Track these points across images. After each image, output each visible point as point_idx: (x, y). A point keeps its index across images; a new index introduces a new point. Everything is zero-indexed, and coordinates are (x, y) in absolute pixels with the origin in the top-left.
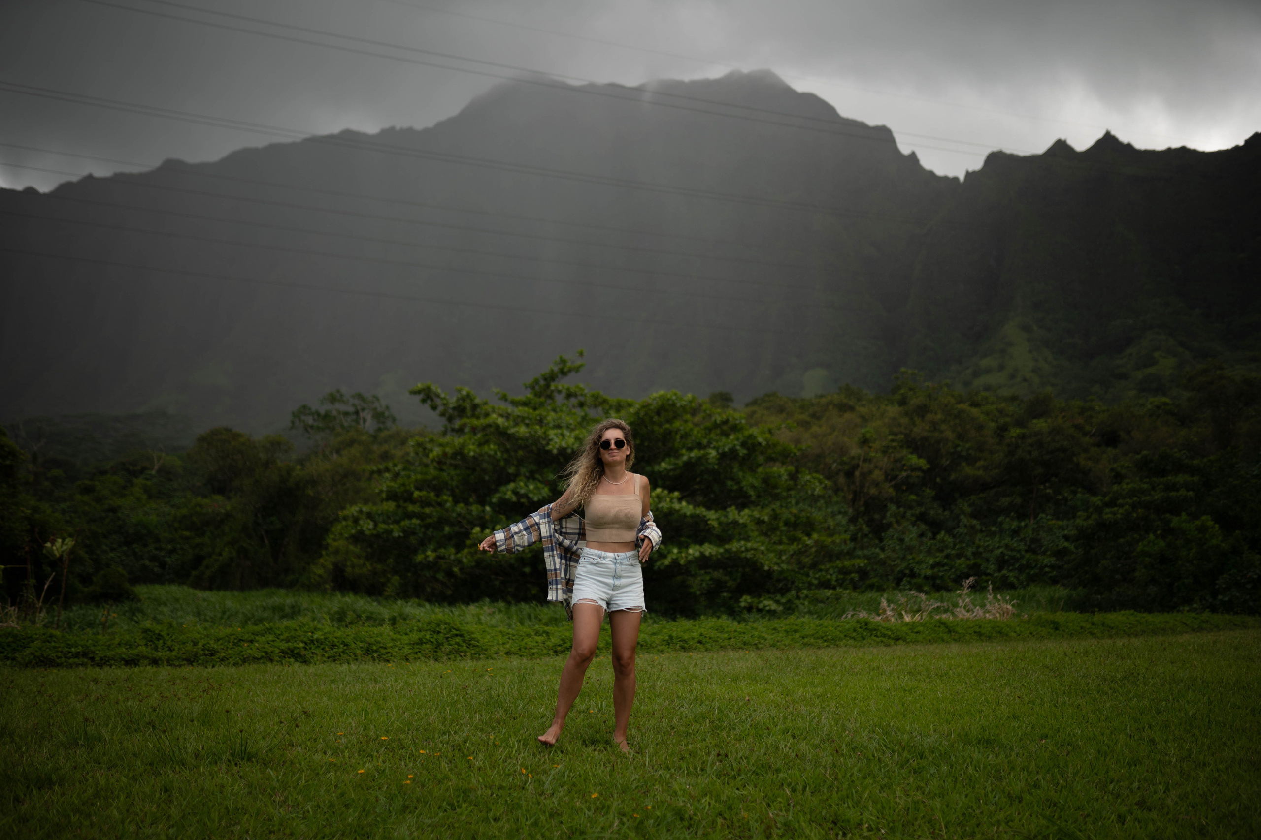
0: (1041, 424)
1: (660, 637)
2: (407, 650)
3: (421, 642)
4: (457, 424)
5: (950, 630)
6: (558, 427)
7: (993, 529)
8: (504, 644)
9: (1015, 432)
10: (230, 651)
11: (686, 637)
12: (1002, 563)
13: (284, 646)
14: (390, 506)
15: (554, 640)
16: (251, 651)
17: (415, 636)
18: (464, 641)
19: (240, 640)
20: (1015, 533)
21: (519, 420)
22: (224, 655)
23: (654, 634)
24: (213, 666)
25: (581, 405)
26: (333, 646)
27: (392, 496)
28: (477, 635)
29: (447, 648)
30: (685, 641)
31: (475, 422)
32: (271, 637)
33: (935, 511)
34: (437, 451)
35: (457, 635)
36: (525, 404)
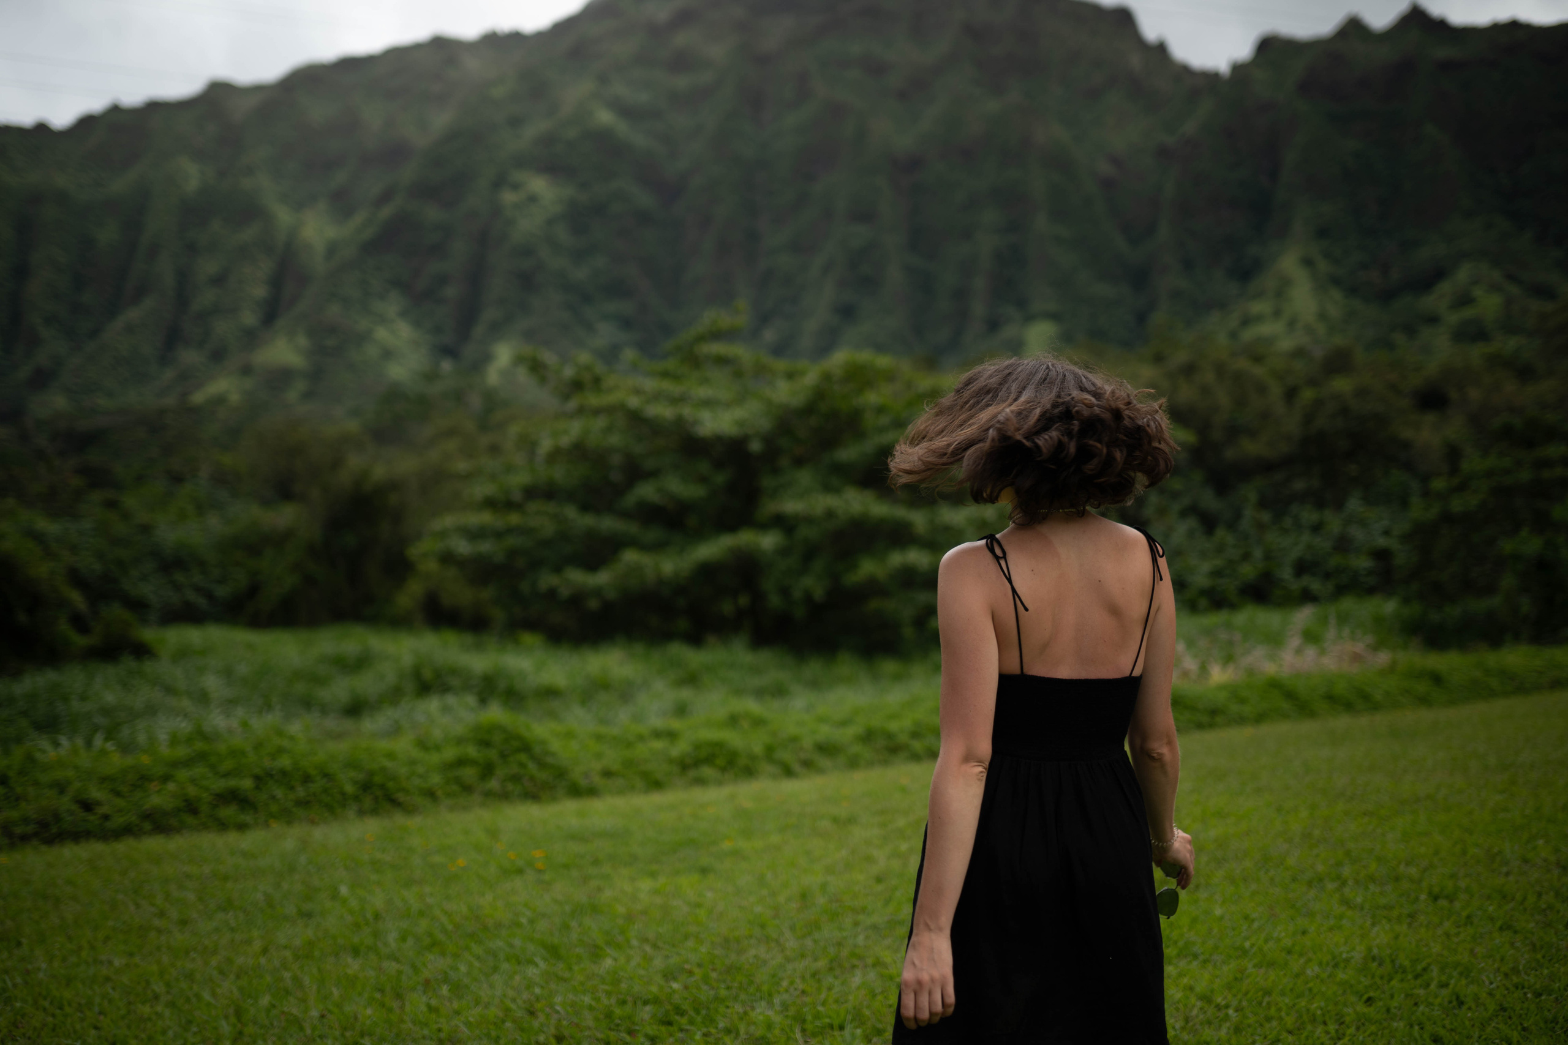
0: (1342, 385)
1: (851, 731)
2: (436, 779)
3: (461, 762)
4: (572, 404)
5: (1290, 695)
6: (708, 403)
7: (1288, 522)
8: (599, 756)
9: (1308, 395)
10: (120, 802)
11: (893, 726)
12: (1302, 568)
13: (220, 785)
14: (486, 518)
15: (681, 748)
16: (158, 798)
17: (450, 753)
18: (533, 757)
19: (142, 779)
20: (1317, 528)
21: (657, 397)
22: (104, 810)
23: (844, 723)
24: (77, 836)
25: (738, 374)
26: (307, 779)
27: (490, 503)
28: (555, 745)
29: (500, 772)
30: (890, 736)
31: (593, 400)
32: (199, 770)
33: (1209, 500)
34: (546, 445)
35: (519, 750)
36: (665, 375)
